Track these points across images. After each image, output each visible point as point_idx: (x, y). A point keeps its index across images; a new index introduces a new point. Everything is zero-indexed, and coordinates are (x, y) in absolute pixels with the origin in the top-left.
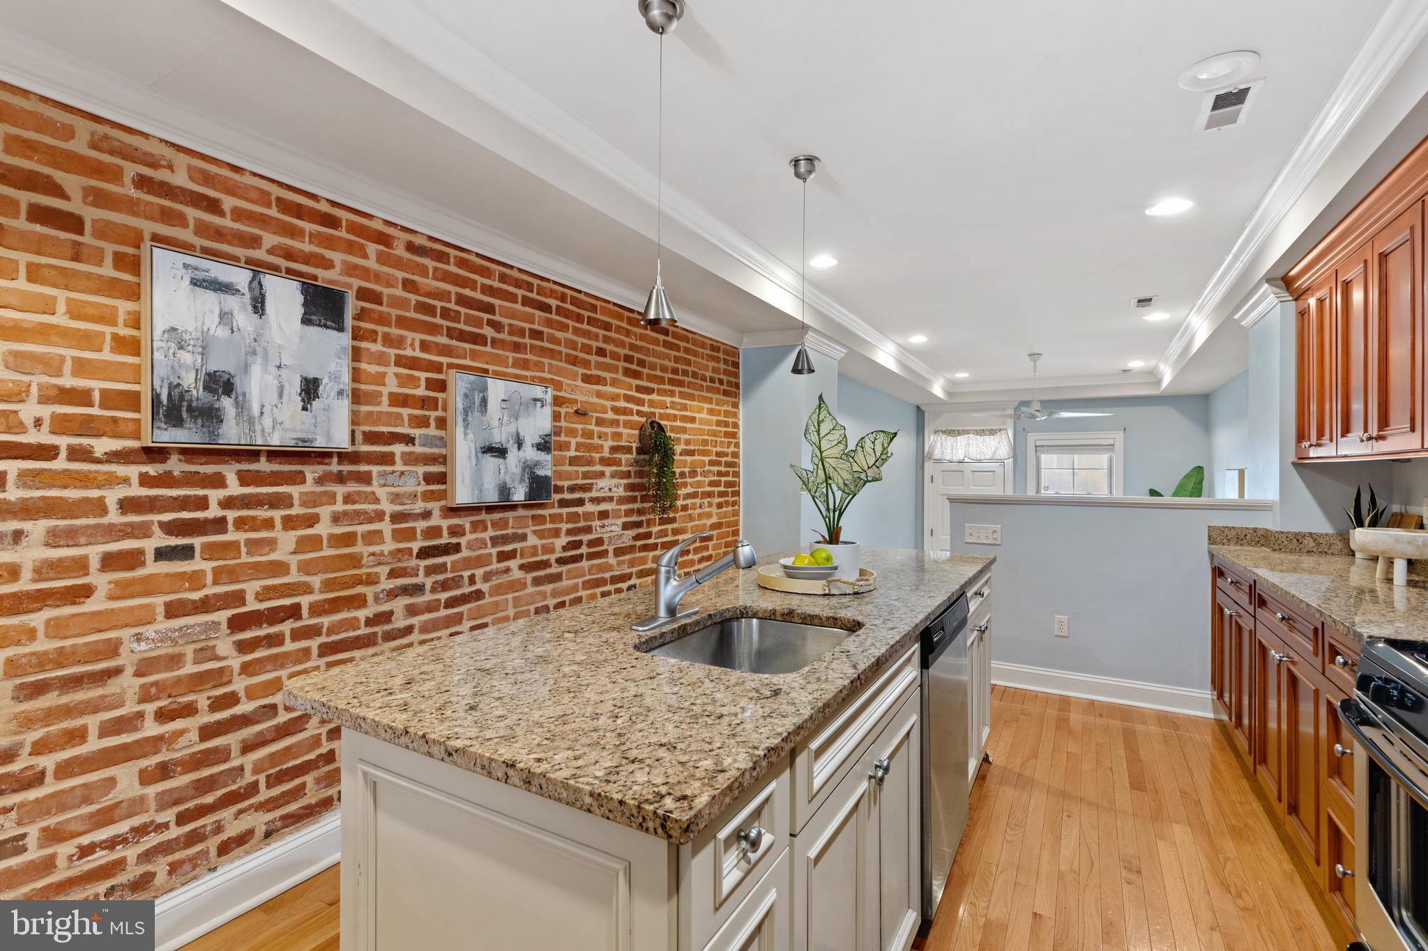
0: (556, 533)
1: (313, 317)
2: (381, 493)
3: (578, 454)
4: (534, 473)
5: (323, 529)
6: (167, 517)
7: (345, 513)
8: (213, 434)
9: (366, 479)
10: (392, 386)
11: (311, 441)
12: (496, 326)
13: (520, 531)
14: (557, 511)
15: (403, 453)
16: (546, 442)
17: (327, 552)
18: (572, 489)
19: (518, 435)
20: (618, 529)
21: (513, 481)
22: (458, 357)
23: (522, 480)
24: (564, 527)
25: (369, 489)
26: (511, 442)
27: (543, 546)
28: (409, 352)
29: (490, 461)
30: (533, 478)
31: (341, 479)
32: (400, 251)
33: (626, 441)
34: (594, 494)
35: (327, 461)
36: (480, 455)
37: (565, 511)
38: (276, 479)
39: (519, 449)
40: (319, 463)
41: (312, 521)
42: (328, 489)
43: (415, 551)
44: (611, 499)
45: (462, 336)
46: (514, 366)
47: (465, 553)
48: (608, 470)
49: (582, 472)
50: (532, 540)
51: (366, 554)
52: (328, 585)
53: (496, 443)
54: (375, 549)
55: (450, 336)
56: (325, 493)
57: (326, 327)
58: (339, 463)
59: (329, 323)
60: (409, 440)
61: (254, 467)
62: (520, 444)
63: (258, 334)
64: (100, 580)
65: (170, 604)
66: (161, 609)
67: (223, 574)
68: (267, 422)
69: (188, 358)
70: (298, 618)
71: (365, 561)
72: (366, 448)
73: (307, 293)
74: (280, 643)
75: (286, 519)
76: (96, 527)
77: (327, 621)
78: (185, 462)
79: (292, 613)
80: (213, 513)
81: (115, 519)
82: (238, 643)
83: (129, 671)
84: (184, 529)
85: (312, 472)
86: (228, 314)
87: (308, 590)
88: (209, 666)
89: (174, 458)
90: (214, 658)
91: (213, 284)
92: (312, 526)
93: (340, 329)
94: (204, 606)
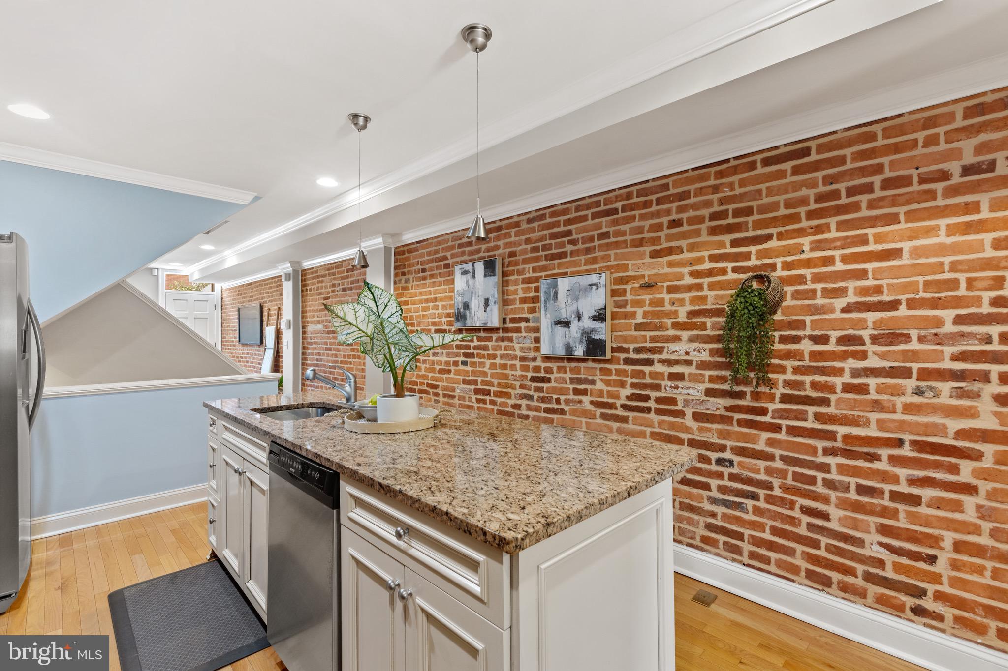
0: (622, 384)
1: (487, 273)
2: (517, 346)
3: (645, 321)
4: (590, 337)
5: (498, 361)
6: (463, 351)
7: (504, 354)
8: (465, 324)
9: (510, 339)
10: (521, 294)
12: (573, 242)
13: (590, 377)
14: (621, 367)
15: (525, 327)
16: (600, 314)
17: (498, 371)
18: (638, 350)
19: (578, 311)
20: (699, 394)
21: (575, 342)
22: (550, 270)
23: (581, 342)
24: (629, 381)
25: (512, 344)
26: (573, 316)
27: (608, 392)
28: (527, 275)
29: (560, 330)
30: (589, 341)
31: (503, 339)
32: (525, 226)
33: (713, 304)
34: (664, 356)
36: (553, 326)
37: (630, 368)
38: (485, 339)
39: (579, 321)
40: (497, 333)
41: (495, 357)
42: (499, 343)
43: (529, 378)
44: (689, 363)
45: (553, 257)
46: (586, 264)
47: (553, 384)
48: (685, 335)
49: (650, 337)
50: (600, 385)
51: (510, 374)
52: (499, 385)
53: (563, 318)
54: (513, 372)
55: (546, 260)
56: (498, 345)
57: (491, 276)
58: (502, 332)
59: (491, 274)
60: (527, 320)
61: (480, 334)
62: (579, 317)
63: (474, 286)
64: (453, 368)
65: (463, 380)
66: (462, 381)
67: (474, 373)
68: (476, 318)
69: (460, 299)
70: (490, 396)
71: (510, 377)
72: (511, 325)
73: (485, 264)
74: (486, 404)
75: (488, 355)
76: (452, 352)
77: (499, 400)
78: (466, 333)
79: (488, 393)
80: (472, 351)
81: (455, 351)
82: (476, 399)
83: (457, 397)
84: (466, 355)
85: (495, 336)
86: (467, 282)
87: (493, 386)
88: (470, 404)
89: (464, 332)
90: (471, 402)
91: (465, 273)
92: (495, 359)
93: (494, 275)
94: (469, 382)
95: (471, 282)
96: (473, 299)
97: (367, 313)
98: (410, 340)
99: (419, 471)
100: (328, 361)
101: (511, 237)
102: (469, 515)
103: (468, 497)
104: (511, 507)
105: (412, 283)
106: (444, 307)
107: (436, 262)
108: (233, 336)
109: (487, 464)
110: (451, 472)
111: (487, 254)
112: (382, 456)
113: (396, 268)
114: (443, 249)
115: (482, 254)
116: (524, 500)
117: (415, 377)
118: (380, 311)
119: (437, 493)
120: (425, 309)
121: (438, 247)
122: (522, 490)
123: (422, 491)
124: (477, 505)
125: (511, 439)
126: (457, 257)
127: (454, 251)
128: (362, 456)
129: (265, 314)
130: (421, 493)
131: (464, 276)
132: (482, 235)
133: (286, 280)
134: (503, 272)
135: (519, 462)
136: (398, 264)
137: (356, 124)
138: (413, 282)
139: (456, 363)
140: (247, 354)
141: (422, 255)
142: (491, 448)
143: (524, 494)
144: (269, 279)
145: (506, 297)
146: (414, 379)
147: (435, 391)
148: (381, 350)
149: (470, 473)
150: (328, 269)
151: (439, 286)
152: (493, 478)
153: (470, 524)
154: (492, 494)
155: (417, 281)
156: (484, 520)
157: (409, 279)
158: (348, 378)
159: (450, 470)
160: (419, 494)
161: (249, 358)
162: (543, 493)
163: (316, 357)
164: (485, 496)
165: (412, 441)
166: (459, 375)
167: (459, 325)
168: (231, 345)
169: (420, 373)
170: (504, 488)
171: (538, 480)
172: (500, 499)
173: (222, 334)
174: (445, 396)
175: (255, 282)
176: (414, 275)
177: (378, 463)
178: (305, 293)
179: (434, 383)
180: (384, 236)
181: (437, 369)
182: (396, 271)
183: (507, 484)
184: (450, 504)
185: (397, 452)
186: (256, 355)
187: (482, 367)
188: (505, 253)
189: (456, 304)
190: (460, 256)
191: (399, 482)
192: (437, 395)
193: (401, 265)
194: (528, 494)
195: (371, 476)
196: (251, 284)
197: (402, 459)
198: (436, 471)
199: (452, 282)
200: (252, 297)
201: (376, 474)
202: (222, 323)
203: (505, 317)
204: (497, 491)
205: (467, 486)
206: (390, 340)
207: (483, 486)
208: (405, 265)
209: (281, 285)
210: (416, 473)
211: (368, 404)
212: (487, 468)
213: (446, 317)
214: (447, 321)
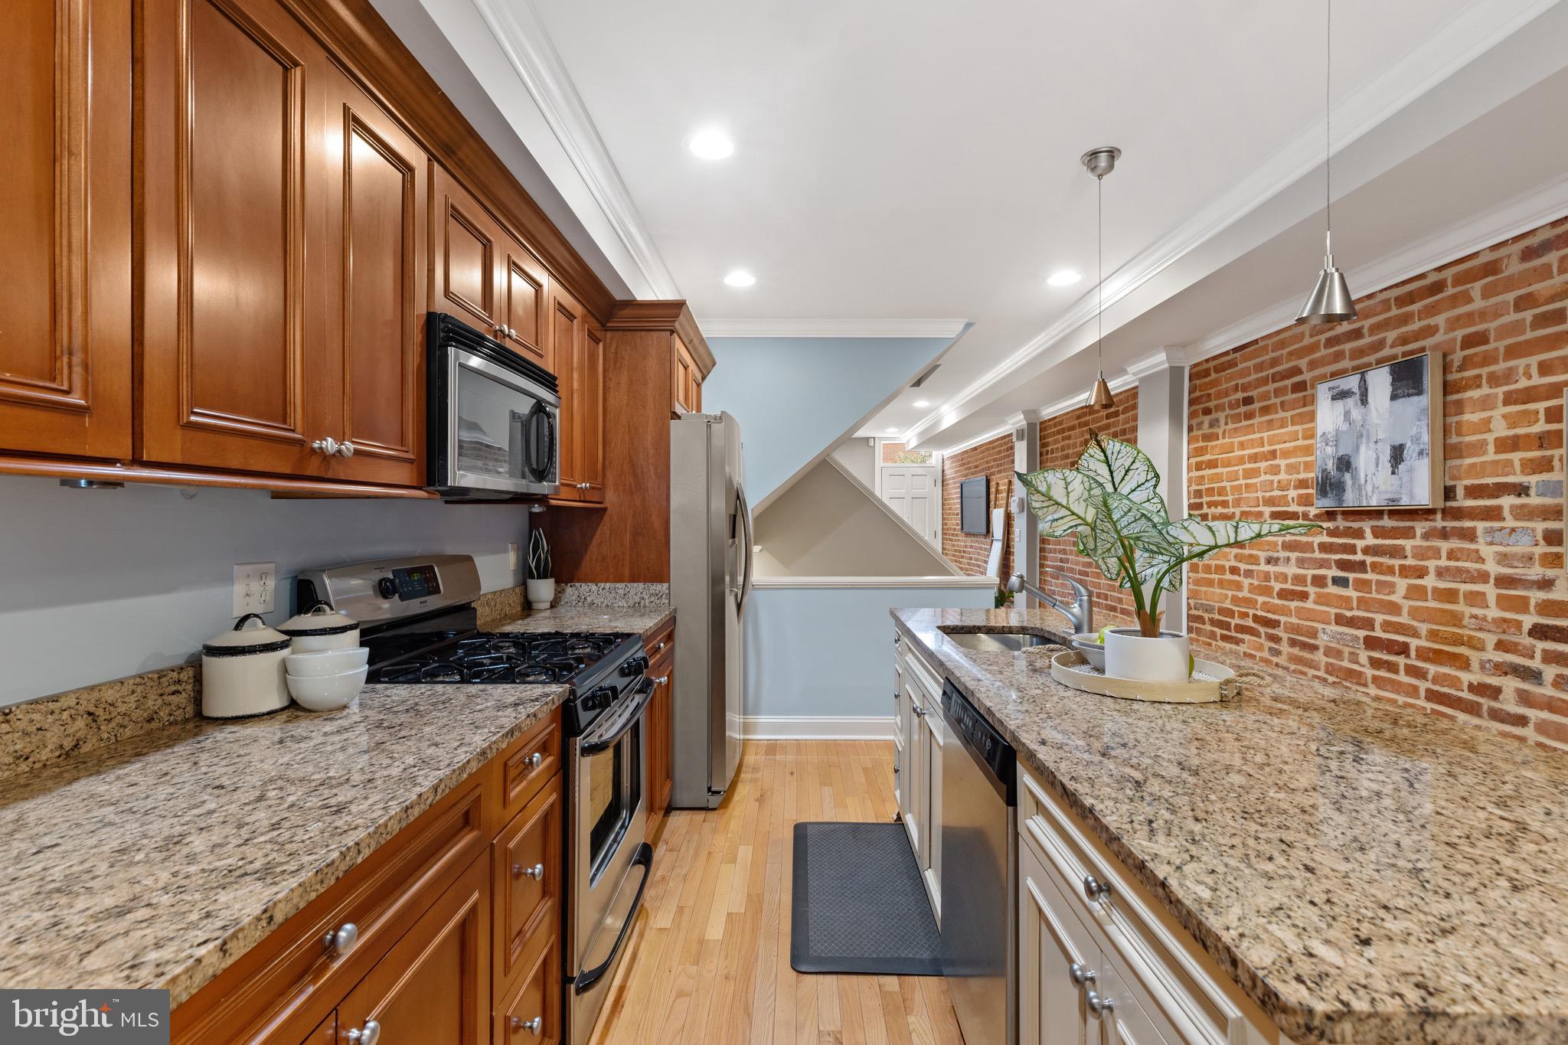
1: (1399, 391)
2: (1487, 551)
5: (1430, 581)
6: (1337, 557)
7: (1447, 569)
8: (1340, 500)
9: (1470, 535)
10: (1499, 430)
11: (1398, 500)
15: (1513, 507)
17: (1432, 604)
25: (1473, 546)
28: (1524, 384)
31: (1444, 534)
32: (1514, 268)
35: (1431, 517)
38: (1393, 533)
40: (1427, 520)
41: (1421, 573)
42: (1434, 544)
43: (1526, 627)
51: (1467, 615)
52: (1433, 635)
54: (1477, 611)
56: (1429, 548)
57: (1409, 395)
58: (1443, 519)
59: (1411, 391)
60: (1520, 490)
61: (1381, 523)
63: (1364, 421)
64: (1311, 590)
65: (1337, 615)
66: (1333, 617)
67: (1362, 603)
68: (1369, 488)
69: (1329, 450)
70: (1408, 656)
71: (1466, 621)
72: (1470, 503)
73: (1393, 373)
74: (1396, 672)
75: (1402, 567)
76: (1311, 559)
77: (1432, 669)
78: (1345, 520)
79: (1403, 650)
80: (1359, 557)
81: (1317, 555)
82: (1371, 659)
83: (1322, 650)
84: (1343, 565)
85: (1420, 527)
86: (1347, 414)
87: (1416, 634)
88: (1355, 667)
89: (1339, 517)
90: (1357, 663)
91: (1341, 395)
92: (1421, 577)
93: (1420, 393)
94: (1351, 622)
95: (1356, 414)
96: (1363, 448)
97: (1087, 485)
98: (1164, 531)
99: (1145, 781)
100: (1077, 563)
101: (1470, 300)
102: (1210, 905)
103: (1226, 865)
104: (1330, 926)
105: (1223, 427)
106: (1292, 469)
107: (1274, 381)
108: (954, 522)
109: (1312, 806)
110: (1212, 802)
111: (1399, 350)
112: (1091, 736)
113: (1191, 403)
114: (1290, 354)
115: (1386, 352)
116: (1379, 922)
117: (1229, 600)
118: (1117, 480)
119: (1161, 838)
120: (1249, 474)
121: (1278, 353)
122: (1383, 897)
123: (1132, 822)
124: (1241, 891)
125: (1407, 766)
126: (1323, 365)
127: (1317, 355)
128: (1056, 729)
129: (993, 490)
130: (1128, 827)
131: (1340, 405)
132: (1338, 308)
133: (1018, 439)
134: (1445, 384)
135: (1408, 825)
136: (1198, 394)
137: (1093, 169)
138: (1226, 424)
139: (1319, 581)
140: (971, 547)
141: (1246, 372)
142: (1339, 774)
143: (1386, 907)
144: (998, 440)
145: (1454, 439)
146: (1228, 605)
147: (1271, 631)
148: (1110, 549)
149: (1256, 815)
150: (1079, 417)
151: (1282, 427)
152: (1311, 842)
153: (1205, 926)
154: (1291, 878)
155: (1233, 423)
156: (1240, 930)
157: (1217, 420)
158: (1076, 594)
159: (1213, 797)
160: (1123, 827)
161: (974, 553)
162: (1446, 925)
163: (1060, 556)
164: (1271, 878)
165: (1160, 722)
166: (1327, 605)
167: (1327, 503)
168: (953, 535)
169: (1240, 595)
170: (1331, 874)
171: (1446, 885)
172: (1308, 898)
173: (943, 519)
174: (1293, 643)
175: (980, 446)
176: (1228, 411)
177: (1077, 748)
178: (1045, 457)
179: (1270, 616)
180: (1169, 348)
181: (1277, 589)
182: (1194, 408)
183: (1343, 867)
184: (1178, 868)
185: (1121, 736)
186: (981, 548)
187: (1387, 591)
188: (1454, 340)
189: (1319, 463)
190: (1329, 363)
191: (1096, 793)
192: (1275, 639)
193: (1202, 396)
194: (1397, 913)
195: (1052, 766)
196: (975, 449)
197: (1123, 751)
198: (1180, 791)
199: (1312, 417)
200: (977, 467)
201: (1063, 766)
202: (943, 505)
203: (1452, 483)
204: (1309, 875)
205: (1236, 841)
206: (1125, 532)
207: (1276, 854)
208: (1209, 395)
209: (1012, 448)
210: (1138, 784)
211: (1095, 641)
212: (1306, 817)
213: (1296, 488)
214: (1300, 496)
